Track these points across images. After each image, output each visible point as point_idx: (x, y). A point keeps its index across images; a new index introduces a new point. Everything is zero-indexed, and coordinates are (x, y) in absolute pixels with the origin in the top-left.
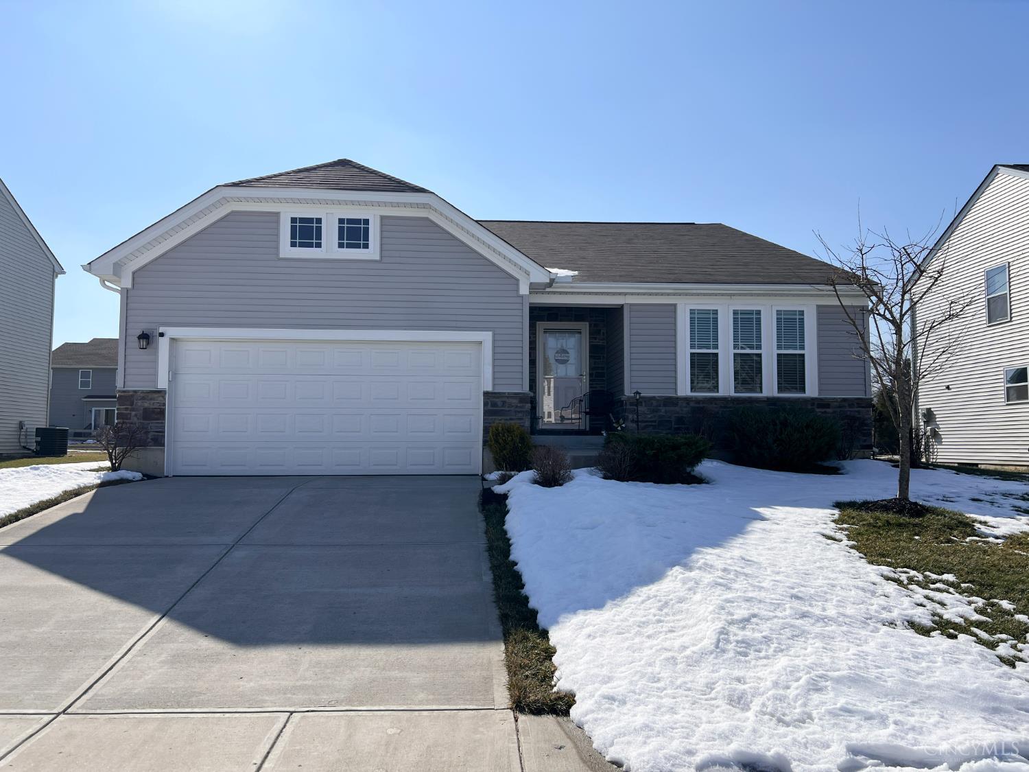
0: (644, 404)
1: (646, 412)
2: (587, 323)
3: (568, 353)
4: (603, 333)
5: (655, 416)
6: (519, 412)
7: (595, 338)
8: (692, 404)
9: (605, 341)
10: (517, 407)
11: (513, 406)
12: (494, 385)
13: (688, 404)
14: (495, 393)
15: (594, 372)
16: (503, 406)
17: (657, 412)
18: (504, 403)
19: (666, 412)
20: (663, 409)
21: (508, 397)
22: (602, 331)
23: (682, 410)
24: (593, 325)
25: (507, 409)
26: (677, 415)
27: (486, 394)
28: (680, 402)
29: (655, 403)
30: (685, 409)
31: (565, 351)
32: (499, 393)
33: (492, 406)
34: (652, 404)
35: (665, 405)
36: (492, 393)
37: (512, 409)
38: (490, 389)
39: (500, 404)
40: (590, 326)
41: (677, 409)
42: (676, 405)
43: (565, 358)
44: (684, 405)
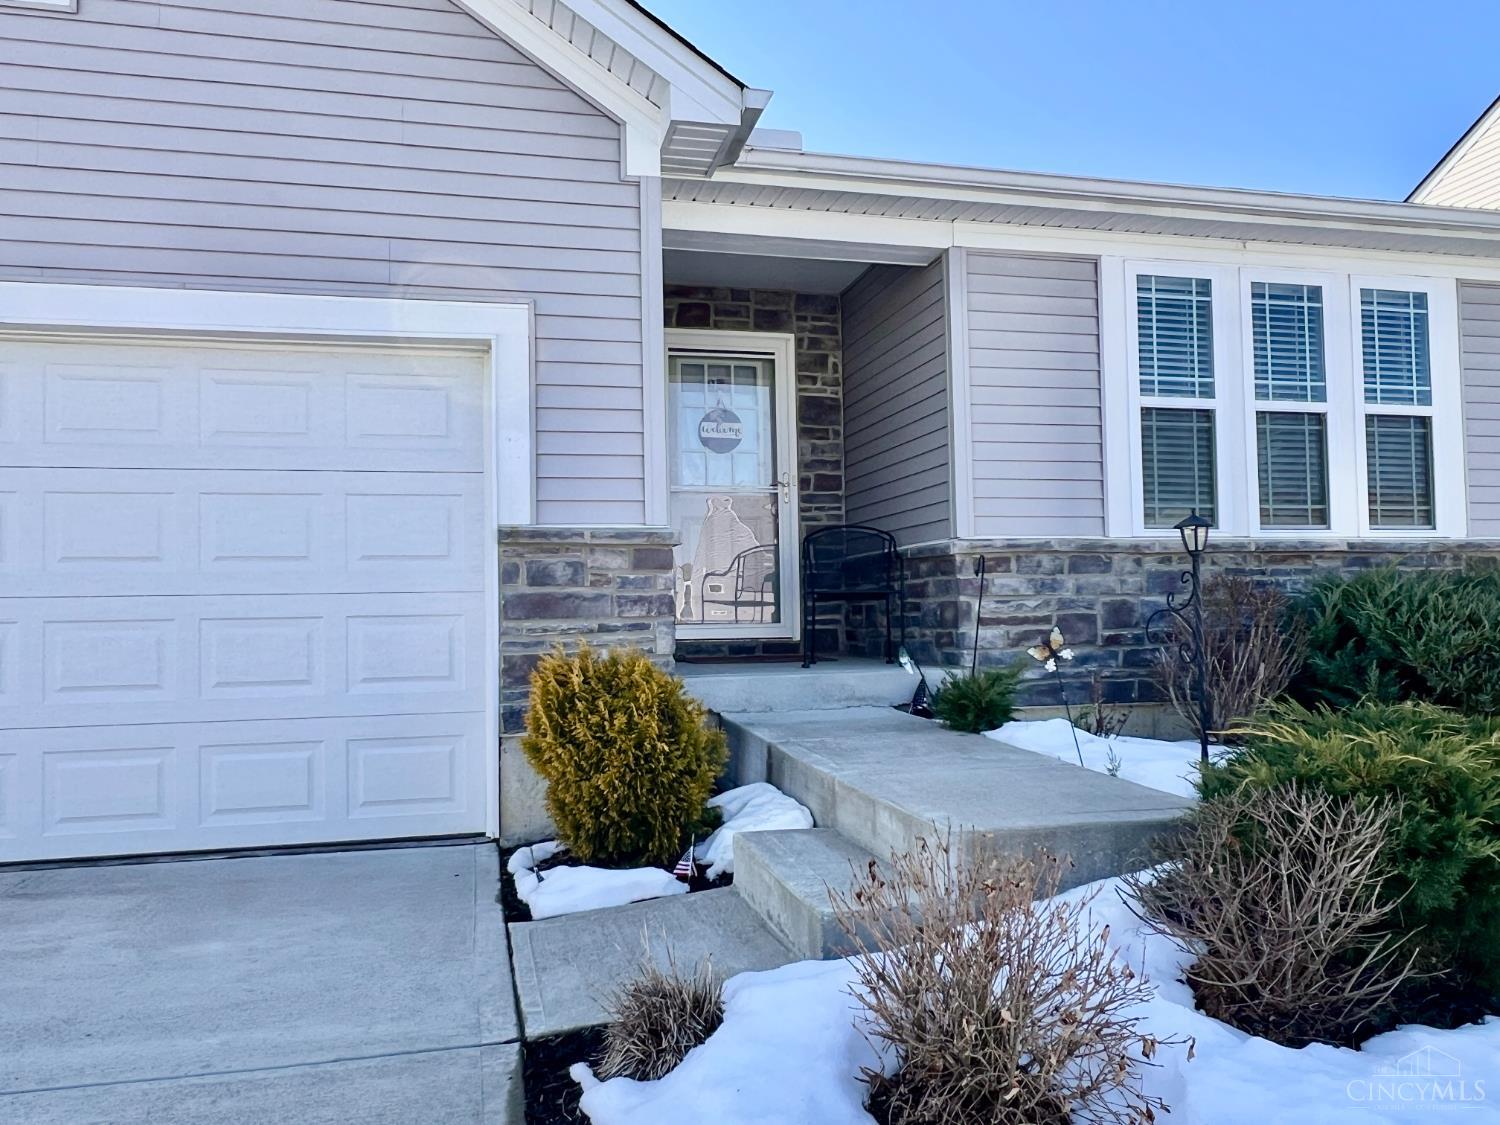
0: (1013, 565)
1: (1022, 591)
2: (792, 336)
3: (737, 420)
4: (835, 364)
5: (1047, 603)
6: (636, 601)
7: (814, 380)
8: (1150, 565)
9: (840, 389)
10: (624, 583)
11: (608, 582)
12: (538, 503)
13: (1138, 562)
14: (543, 534)
15: (811, 475)
16: (573, 582)
17: (1054, 590)
18: (577, 568)
19: (1079, 590)
20: (1070, 581)
21: (592, 548)
22: (831, 360)
23: (1123, 582)
24: (806, 343)
25: (586, 591)
26: (1108, 599)
27: (508, 537)
28: (1116, 557)
29: (1046, 561)
30: (1130, 580)
31: (728, 416)
32: (559, 534)
33: (533, 581)
34: (1039, 565)
35: (1074, 568)
36: (534, 534)
37: (606, 590)
38: (521, 517)
39: (561, 572)
40: (799, 342)
41: (1110, 580)
42: (1106, 567)
43: (731, 436)
44: (1129, 566)
